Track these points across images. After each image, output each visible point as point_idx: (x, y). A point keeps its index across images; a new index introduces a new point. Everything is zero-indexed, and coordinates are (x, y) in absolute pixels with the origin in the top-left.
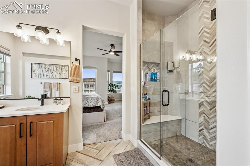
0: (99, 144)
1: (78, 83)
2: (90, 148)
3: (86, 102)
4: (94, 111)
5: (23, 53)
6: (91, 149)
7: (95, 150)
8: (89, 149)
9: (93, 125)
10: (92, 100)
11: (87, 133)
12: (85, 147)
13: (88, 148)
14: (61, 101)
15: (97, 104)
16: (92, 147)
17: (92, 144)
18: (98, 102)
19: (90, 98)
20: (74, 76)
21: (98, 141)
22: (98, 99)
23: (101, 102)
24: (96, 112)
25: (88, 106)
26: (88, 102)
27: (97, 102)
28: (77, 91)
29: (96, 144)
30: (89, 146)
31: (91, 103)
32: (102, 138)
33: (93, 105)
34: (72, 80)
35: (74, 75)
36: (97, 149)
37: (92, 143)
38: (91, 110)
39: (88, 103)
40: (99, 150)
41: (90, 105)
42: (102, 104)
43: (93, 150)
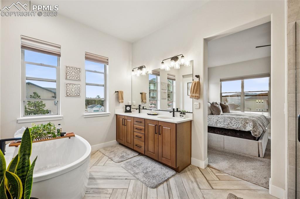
0: (226, 174)
1: (197, 99)
2: (212, 171)
3: (229, 122)
4: (241, 137)
5: (183, 76)
6: (212, 173)
7: (215, 176)
8: (210, 172)
9: (236, 154)
10: (237, 121)
11: (221, 159)
12: (208, 168)
13: (210, 170)
14: (184, 115)
15: (245, 128)
16: (214, 172)
17: (217, 170)
18: (247, 125)
19: (235, 118)
20: (193, 93)
21: (226, 172)
22: (248, 121)
23: (252, 127)
24: (243, 138)
25: (232, 128)
26: (231, 122)
27: (245, 125)
28: (198, 107)
29: (222, 172)
30: (213, 169)
31: (235, 125)
32: (234, 171)
33: (238, 127)
34: (191, 96)
35: (194, 91)
36: (217, 177)
37: (217, 168)
38: (236, 134)
39: (231, 124)
40: (219, 178)
41: (234, 127)
42: (252, 129)
43: (214, 175)
